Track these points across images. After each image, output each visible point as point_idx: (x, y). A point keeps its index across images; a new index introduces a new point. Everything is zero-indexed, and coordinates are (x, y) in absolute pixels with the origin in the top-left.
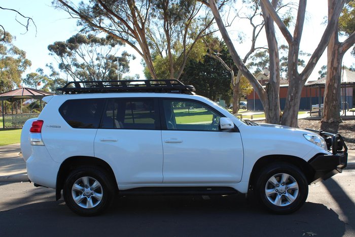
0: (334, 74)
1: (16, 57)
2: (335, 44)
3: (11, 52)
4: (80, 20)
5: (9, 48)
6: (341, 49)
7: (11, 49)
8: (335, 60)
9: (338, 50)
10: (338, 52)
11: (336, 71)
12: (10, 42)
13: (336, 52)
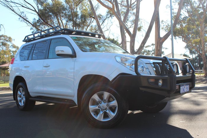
0: (158, 53)
1: (14, 49)
2: (158, 38)
3: (12, 47)
4: (32, 27)
5: (10, 45)
6: (161, 41)
7: (12, 46)
8: (158, 46)
9: (160, 41)
10: (160, 42)
11: (159, 51)
12: (11, 42)
13: (159, 42)
